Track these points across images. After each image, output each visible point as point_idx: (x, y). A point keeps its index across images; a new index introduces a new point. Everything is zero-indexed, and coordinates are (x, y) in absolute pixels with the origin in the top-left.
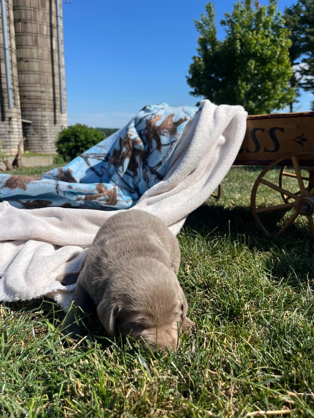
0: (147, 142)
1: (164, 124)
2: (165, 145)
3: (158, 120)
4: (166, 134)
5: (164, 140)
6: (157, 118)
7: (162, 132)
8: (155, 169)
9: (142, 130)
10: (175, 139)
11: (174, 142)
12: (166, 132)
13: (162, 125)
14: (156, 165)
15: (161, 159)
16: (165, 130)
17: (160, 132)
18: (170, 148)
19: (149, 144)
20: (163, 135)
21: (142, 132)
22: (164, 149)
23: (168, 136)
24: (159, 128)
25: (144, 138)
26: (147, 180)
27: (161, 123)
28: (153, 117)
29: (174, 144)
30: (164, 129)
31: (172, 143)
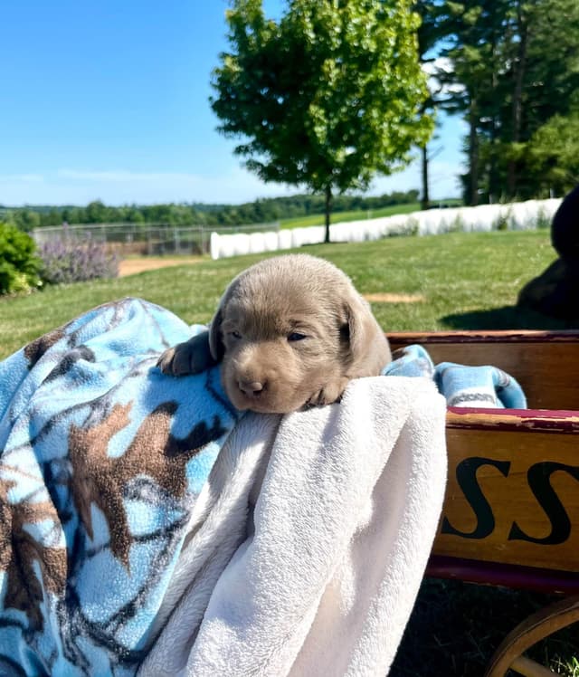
0: (72, 509)
1: (139, 448)
2: (144, 539)
3: (115, 430)
4: (144, 492)
5: (141, 515)
6: (113, 419)
7: (131, 483)
8: (109, 630)
9: (55, 460)
10: (178, 515)
11: (177, 525)
12: (146, 482)
13: (129, 452)
14: (114, 618)
15: (129, 594)
16: (143, 476)
17: (122, 483)
18: (164, 553)
19: (81, 520)
20: (137, 496)
21: (56, 469)
22: (139, 554)
23: (155, 498)
24: (119, 466)
25: (63, 491)
26: (80, 662)
27: (128, 444)
28: (97, 414)
29: (176, 534)
30: (137, 468)
31: (169, 531)
